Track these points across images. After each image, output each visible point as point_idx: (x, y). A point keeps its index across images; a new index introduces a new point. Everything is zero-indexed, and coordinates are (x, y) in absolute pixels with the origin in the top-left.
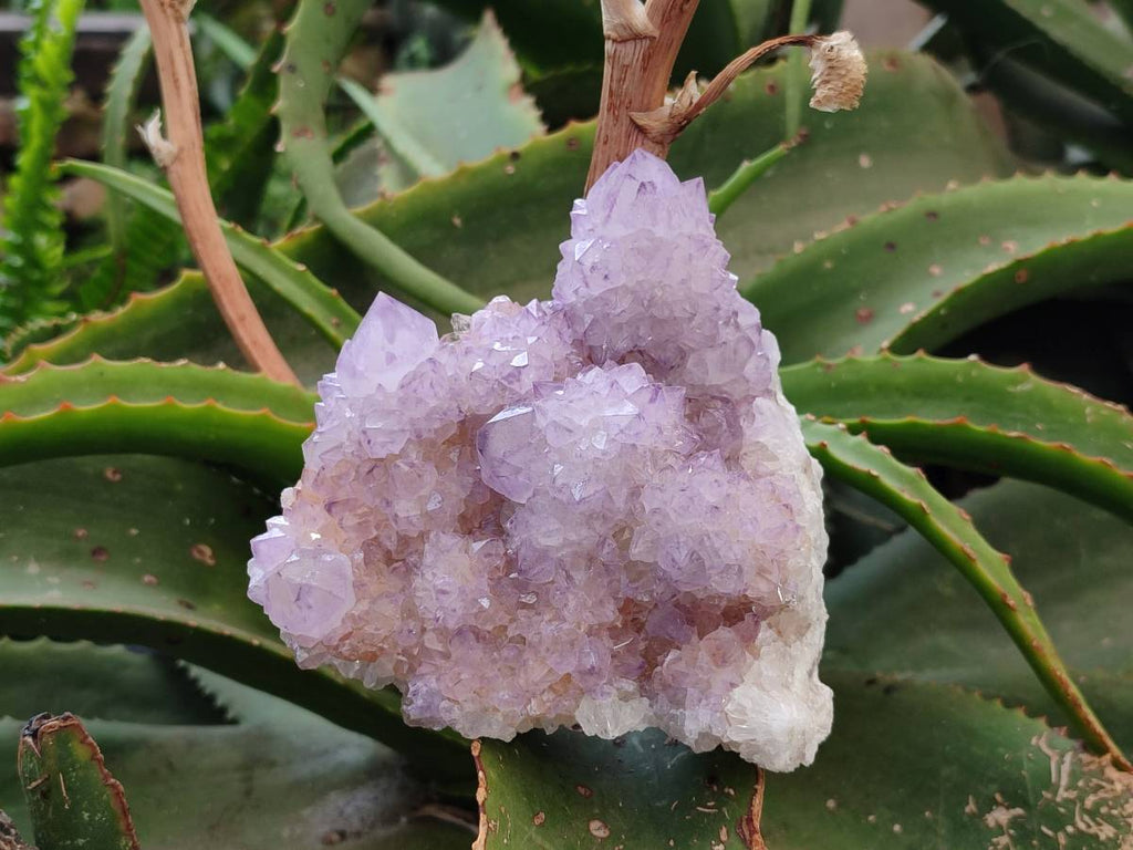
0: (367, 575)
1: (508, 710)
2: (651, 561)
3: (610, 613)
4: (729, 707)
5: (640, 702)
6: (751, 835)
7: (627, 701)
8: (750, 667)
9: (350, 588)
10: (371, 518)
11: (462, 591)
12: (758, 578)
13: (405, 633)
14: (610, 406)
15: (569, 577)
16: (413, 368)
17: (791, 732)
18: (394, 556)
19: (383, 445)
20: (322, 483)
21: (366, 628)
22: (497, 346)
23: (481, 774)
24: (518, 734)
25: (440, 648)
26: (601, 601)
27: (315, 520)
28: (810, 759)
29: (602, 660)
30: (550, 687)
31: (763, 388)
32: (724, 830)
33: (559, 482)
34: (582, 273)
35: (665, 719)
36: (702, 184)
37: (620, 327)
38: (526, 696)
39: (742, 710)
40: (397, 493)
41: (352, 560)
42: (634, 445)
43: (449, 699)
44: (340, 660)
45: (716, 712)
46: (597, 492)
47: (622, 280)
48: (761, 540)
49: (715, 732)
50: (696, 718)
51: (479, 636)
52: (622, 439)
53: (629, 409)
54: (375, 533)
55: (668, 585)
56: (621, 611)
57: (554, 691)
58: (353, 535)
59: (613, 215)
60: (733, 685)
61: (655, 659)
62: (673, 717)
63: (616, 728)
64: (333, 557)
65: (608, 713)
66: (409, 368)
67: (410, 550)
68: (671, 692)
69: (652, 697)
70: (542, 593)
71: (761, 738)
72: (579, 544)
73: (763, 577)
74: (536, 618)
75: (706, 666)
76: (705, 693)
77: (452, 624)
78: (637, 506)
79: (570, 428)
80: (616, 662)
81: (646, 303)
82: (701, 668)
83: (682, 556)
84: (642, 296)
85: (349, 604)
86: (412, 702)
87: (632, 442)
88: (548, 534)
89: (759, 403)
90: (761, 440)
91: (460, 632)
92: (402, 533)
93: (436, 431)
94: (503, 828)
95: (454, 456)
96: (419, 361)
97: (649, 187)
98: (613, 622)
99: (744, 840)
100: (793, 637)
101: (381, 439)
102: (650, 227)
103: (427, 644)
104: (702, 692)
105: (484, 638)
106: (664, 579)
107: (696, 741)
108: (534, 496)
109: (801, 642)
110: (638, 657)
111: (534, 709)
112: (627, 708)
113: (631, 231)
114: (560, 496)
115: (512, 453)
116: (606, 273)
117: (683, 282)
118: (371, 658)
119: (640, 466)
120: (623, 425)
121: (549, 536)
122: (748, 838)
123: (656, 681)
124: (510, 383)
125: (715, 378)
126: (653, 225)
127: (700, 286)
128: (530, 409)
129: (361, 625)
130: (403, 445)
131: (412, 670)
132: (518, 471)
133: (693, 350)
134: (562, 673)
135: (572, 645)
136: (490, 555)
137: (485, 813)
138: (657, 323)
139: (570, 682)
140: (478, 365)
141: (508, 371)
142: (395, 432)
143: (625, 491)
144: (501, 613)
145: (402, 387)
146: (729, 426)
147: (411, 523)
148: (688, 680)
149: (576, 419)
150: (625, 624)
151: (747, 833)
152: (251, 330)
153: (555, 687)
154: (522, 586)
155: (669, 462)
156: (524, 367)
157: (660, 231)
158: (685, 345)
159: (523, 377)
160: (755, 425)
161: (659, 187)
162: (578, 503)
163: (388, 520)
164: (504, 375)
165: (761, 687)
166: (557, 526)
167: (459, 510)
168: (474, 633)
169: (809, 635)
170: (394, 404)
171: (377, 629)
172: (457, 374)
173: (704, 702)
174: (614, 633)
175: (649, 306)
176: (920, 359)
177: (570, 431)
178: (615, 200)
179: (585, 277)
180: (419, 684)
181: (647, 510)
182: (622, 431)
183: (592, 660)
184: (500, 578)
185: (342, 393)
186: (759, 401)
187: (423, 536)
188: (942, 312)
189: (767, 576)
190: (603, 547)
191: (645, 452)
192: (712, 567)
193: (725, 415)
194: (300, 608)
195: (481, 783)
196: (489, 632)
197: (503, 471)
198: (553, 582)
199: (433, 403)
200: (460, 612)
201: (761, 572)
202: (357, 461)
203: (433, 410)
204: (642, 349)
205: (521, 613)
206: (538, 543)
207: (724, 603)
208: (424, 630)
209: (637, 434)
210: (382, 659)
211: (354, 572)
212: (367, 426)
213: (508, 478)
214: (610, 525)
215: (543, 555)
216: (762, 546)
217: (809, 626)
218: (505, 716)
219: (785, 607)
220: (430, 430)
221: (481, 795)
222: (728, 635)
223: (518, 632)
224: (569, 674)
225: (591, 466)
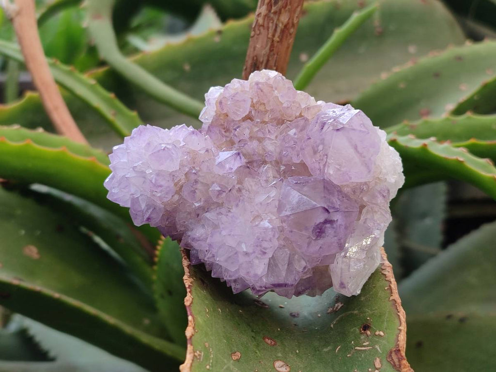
6: (399, 361)
23: (190, 318)
32: (378, 360)
94: (207, 357)
99: (394, 366)
122: (397, 363)
137: (191, 345)
151: (396, 360)
152: (62, 116)
176: (469, 118)
188: (475, 98)
195: (190, 324)
221: (189, 332)
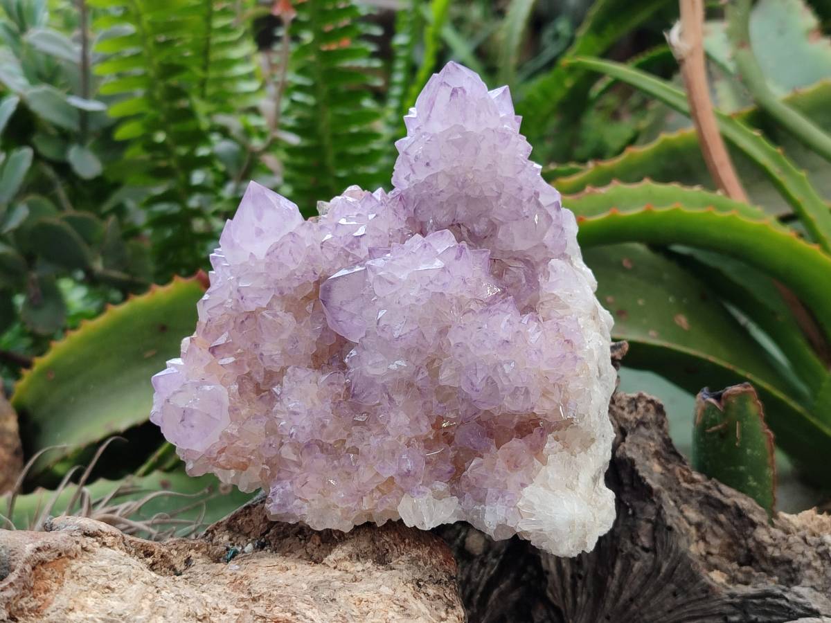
0: (240, 402)
1: (344, 506)
2: (457, 386)
3: (425, 428)
4: (520, 503)
5: (451, 500)
7: (440, 499)
8: (539, 471)
9: (226, 412)
10: (245, 358)
11: (310, 413)
12: (544, 399)
13: (267, 446)
14: (424, 263)
15: (391, 399)
16: (277, 240)
17: (571, 524)
18: (262, 387)
19: (253, 300)
20: (209, 332)
21: (237, 443)
22: (343, 221)
24: (355, 526)
25: (294, 458)
26: (417, 418)
27: (202, 360)
28: (590, 547)
29: (416, 466)
30: (377, 487)
31: (559, 253)
33: (382, 324)
34: (409, 162)
35: (470, 514)
36: (509, 92)
37: (441, 205)
38: (359, 495)
39: (531, 505)
40: (263, 337)
41: (229, 390)
42: (441, 293)
43: (300, 498)
44: (219, 469)
45: (511, 507)
46: (412, 331)
47: (442, 167)
48: (545, 368)
49: (509, 524)
50: (495, 512)
51: (323, 448)
52: (432, 288)
53: (438, 264)
54: (247, 370)
55: (470, 405)
56: (433, 426)
57: (380, 490)
58: (231, 371)
59: (433, 115)
60: (523, 485)
61: (463, 466)
62: (477, 512)
63: (431, 520)
64: (213, 387)
65: (424, 509)
66: (274, 240)
67: (273, 381)
68: (475, 492)
69: (460, 496)
70: (372, 413)
71: (547, 529)
72: (399, 373)
73: (548, 398)
74: (368, 434)
75: (501, 470)
76: (502, 492)
77: (303, 439)
78: (444, 342)
79: (391, 280)
80: (430, 467)
81: (460, 184)
82: (498, 472)
83: (479, 381)
84: (456, 180)
85: (225, 425)
86: (272, 501)
87: (440, 291)
88: (375, 365)
89: (553, 264)
90: (555, 292)
91: (308, 446)
92: (267, 369)
93: (295, 289)
95: (309, 308)
96: (281, 235)
97: (460, 92)
98: (426, 436)
100: (579, 450)
101: (251, 295)
102: (462, 124)
103: (283, 455)
104: (500, 492)
105: (327, 450)
106: (466, 400)
107: (495, 531)
108: (366, 336)
109: (586, 453)
110: (449, 464)
111: (366, 505)
112: (441, 505)
113: (447, 127)
114: (383, 335)
115: (348, 302)
116: (428, 161)
117: (489, 166)
118: (243, 467)
119: (448, 311)
120: (432, 277)
121: (375, 367)
123: (463, 483)
124: (352, 249)
125: (521, 244)
126: (464, 121)
127: (506, 171)
128: (363, 268)
129: (234, 441)
130: (269, 301)
131: (272, 476)
132: (353, 316)
133: (502, 223)
134: (387, 476)
135: (393, 454)
136: (333, 384)
138: (470, 200)
139: (394, 483)
140: (329, 236)
141: (349, 240)
142: (262, 290)
143: (435, 330)
144: (341, 430)
145: (268, 254)
146: (528, 281)
147: (273, 360)
148: (487, 482)
149: (397, 274)
150: (437, 437)
153: (380, 487)
154: (356, 408)
155: (471, 307)
156: (361, 236)
157: (470, 127)
158: (496, 219)
159: (362, 244)
160: (550, 280)
161: (468, 92)
162: (397, 339)
163: (256, 358)
164: (347, 243)
165: (546, 486)
166: (382, 360)
167: (311, 350)
168: (319, 446)
169: (593, 447)
170: (262, 268)
171: (246, 444)
172: (313, 245)
173: (500, 499)
174: (428, 444)
175: (463, 187)
177: (391, 283)
178: (434, 103)
179: (411, 165)
180: (278, 487)
181: (452, 344)
182: (431, 282)
183: (409, 465)
184: (340, 402)
185: (226, 262)
186: (554, 262)
187: (283, 371)
189: (550, 397)
190: (418, 375)
191: (452, 299)
192: (503, 390)
193: (525, 273)
194: (184, 426)
196: (331, 445)
197: (341, 317)
198: (379, 404)
199: (292, 267)
200: (308, 430)
201: (545, 393)
202: (235, 314)
203: (293, 273)
204: (460, 222)
205: (355, 430)
206: (368, 373)
207: (516, 420)
208: (282, 444)
209: (444, 284)
210: (250, 468)
211: (230, 399)
212: (240, 285)
213: (345, 323)
214: (424, 358)
215: (371, 382)
216: (547, 372)
217: (593, 440)
218: (343, 511)
219: (569, 423)
220: (290, 288)
222: (519, 444)
223: (353, 444)
224: (392, 477)
225: (407, 310)
